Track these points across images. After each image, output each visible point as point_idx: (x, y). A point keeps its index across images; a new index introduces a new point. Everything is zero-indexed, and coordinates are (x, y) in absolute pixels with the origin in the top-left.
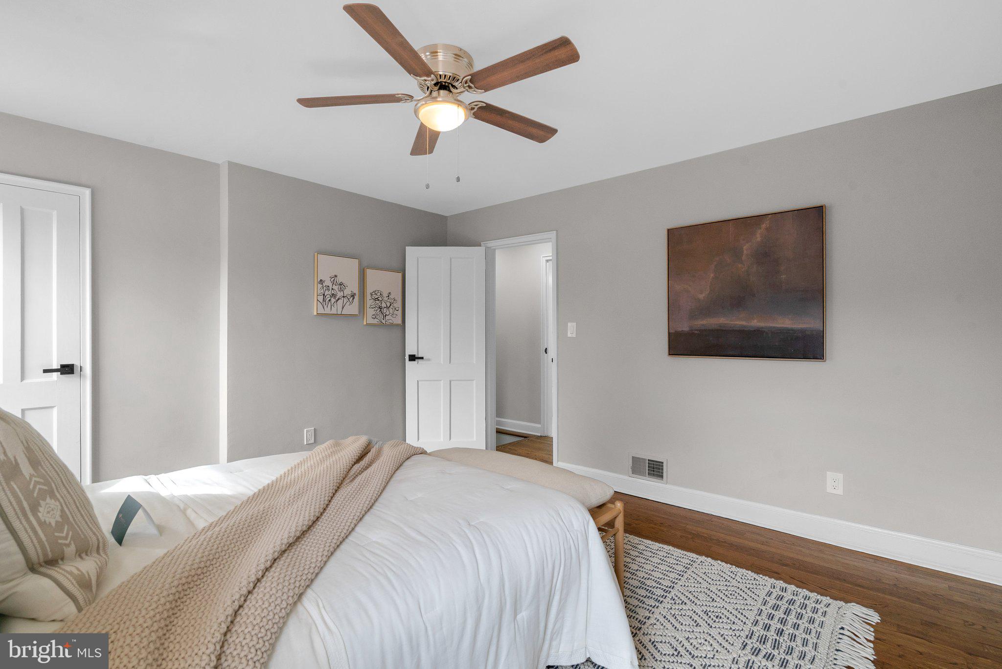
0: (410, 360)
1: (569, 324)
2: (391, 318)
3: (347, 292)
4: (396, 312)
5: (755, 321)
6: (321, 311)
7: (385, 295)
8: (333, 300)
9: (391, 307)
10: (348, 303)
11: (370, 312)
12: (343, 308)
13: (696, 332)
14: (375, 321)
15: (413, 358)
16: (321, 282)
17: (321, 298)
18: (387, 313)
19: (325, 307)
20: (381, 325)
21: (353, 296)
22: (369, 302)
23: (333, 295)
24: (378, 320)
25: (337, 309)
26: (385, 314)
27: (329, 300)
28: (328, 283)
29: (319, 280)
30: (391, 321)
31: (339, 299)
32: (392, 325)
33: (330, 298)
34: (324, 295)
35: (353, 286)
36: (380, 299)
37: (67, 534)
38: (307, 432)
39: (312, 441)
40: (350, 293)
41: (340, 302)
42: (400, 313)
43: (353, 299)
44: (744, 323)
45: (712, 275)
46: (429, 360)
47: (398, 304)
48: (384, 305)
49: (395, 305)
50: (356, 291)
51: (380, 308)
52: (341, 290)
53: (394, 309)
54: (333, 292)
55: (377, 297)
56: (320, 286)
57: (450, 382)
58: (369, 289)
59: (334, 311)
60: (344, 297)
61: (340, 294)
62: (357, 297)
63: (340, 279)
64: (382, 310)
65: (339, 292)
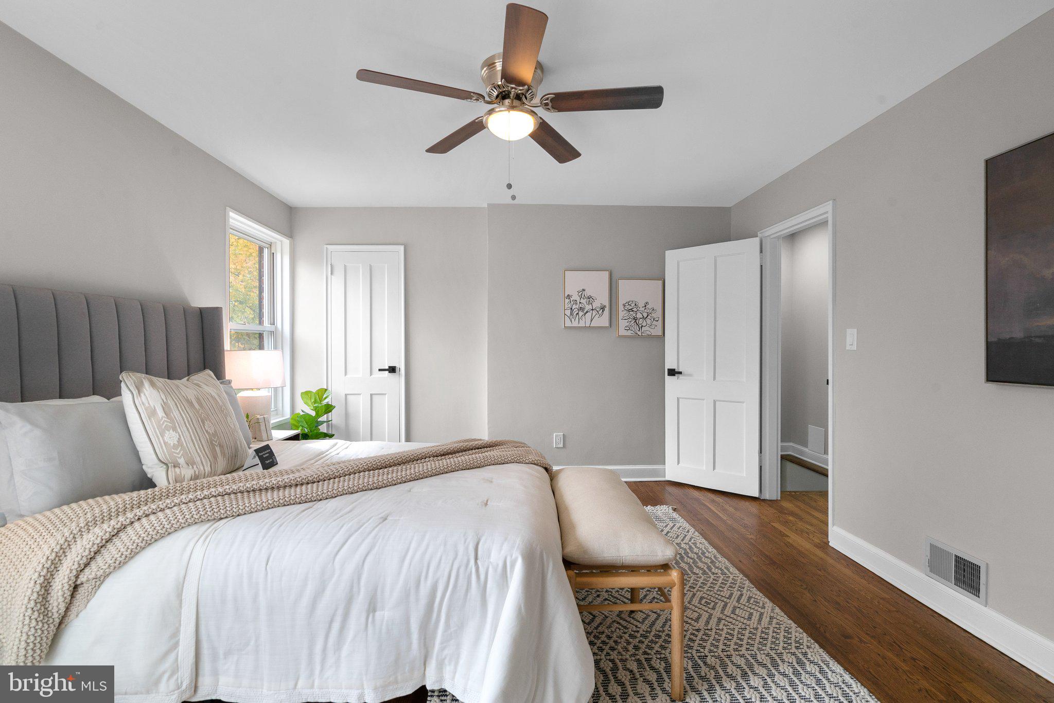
0: (669, 374)
1: (849, 331)
2: (649, 329)
3: (596, 304)
4: (655, 323)
6: (568, 324)
7: (641, 304)
8: (581, 314)
9: (649, 317)
10: (598, 316)
11: (623, 324)
12: (592, 321)
14: (629, 333)
15: (672, 372)
16: (569, 297)
17: (568, 312)
18: (644, 324)
19: (573, 320)
20: (636, 336)
21: (603, 308)
22: (622, 313)
23: (581, 309)
24: (632, 332)
25: (586, 321)
26: (641, 325)
27: (577, 314)
28: (575, 297)
29: (566, 295)
30: (648, 333)
31: (587, 312)
32: (650, 337)
33: (577, 312)
34: (571, 309)
35: (603, 298)
36: (634, 309)
38: (556, 436)
39: (561, 445)
40: (600, 305)
41: (589, 315)
42: (660, 323)
43: (603, 311)
46: (690, 375)
47: (659, 314)
48: (639, 316)
49: (653, 315)
50: (607, 304)
51: (635, 319)
52: (589, 303)
53: (652, 320)
54: (581, 306)
55: (631, 308)
56: (567, 301)
57: (715, 402)
58: (622, 300)
59: (582, 324)
60: (592, 310)
61: (588, 307)
62: (607, 309)
63: (588, 293)
64: (637, 321)
65: (587, 306)
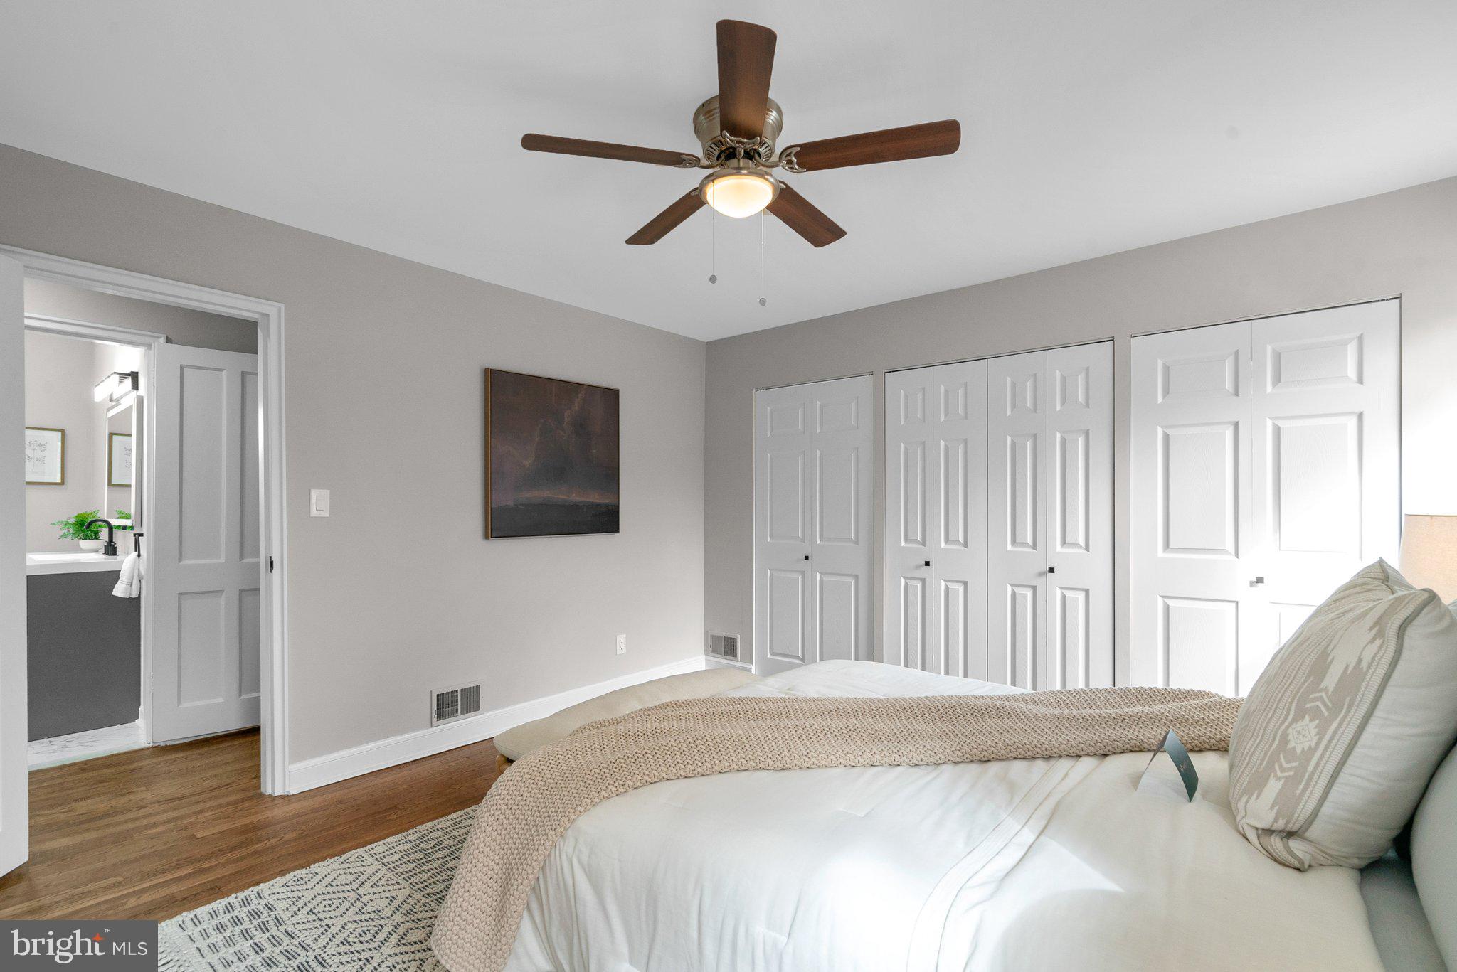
5: (574, 495)
13: (521, 507)
37: (1315, 699)
44: (563, 497)
45: (537, 439)
